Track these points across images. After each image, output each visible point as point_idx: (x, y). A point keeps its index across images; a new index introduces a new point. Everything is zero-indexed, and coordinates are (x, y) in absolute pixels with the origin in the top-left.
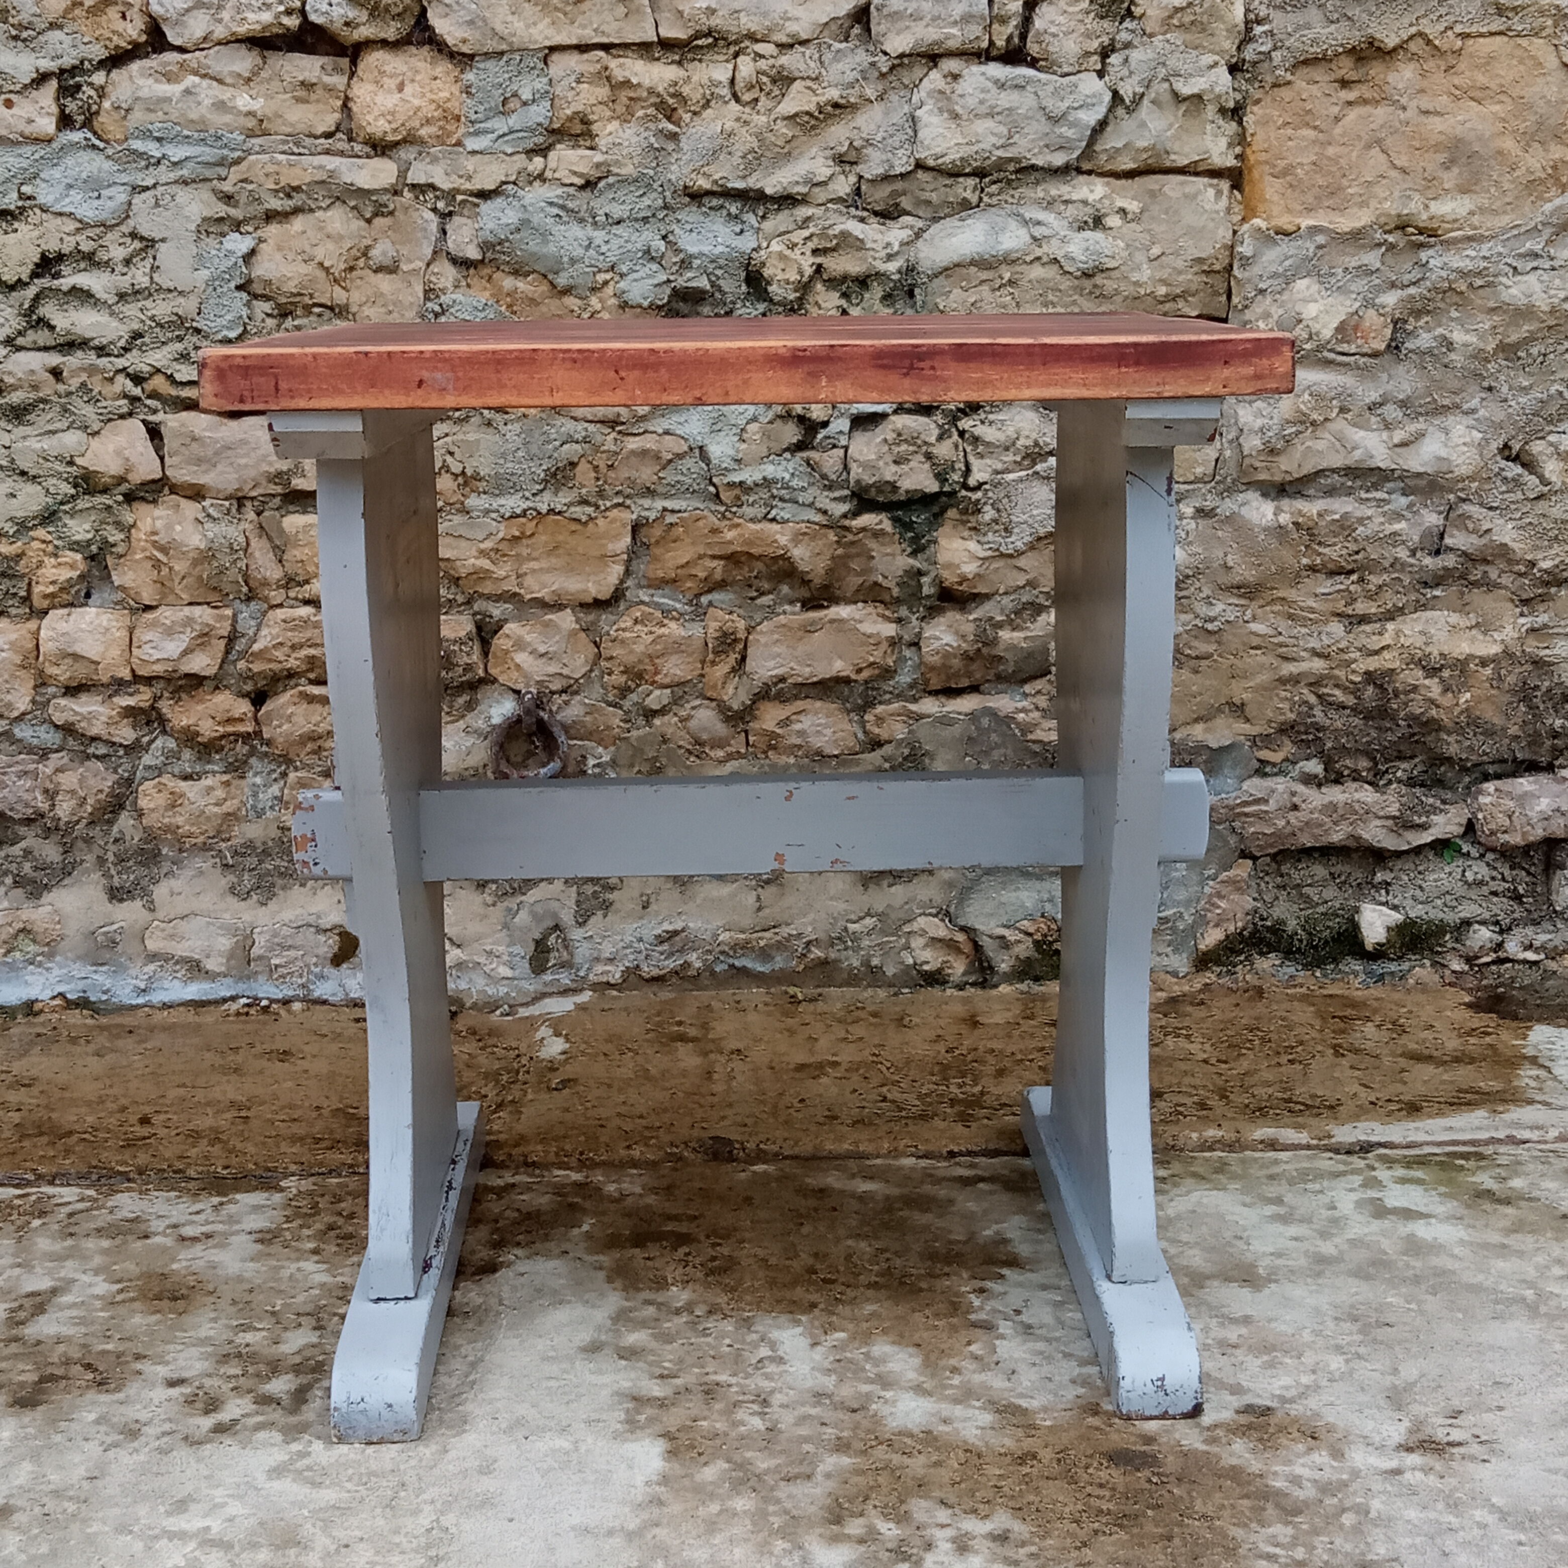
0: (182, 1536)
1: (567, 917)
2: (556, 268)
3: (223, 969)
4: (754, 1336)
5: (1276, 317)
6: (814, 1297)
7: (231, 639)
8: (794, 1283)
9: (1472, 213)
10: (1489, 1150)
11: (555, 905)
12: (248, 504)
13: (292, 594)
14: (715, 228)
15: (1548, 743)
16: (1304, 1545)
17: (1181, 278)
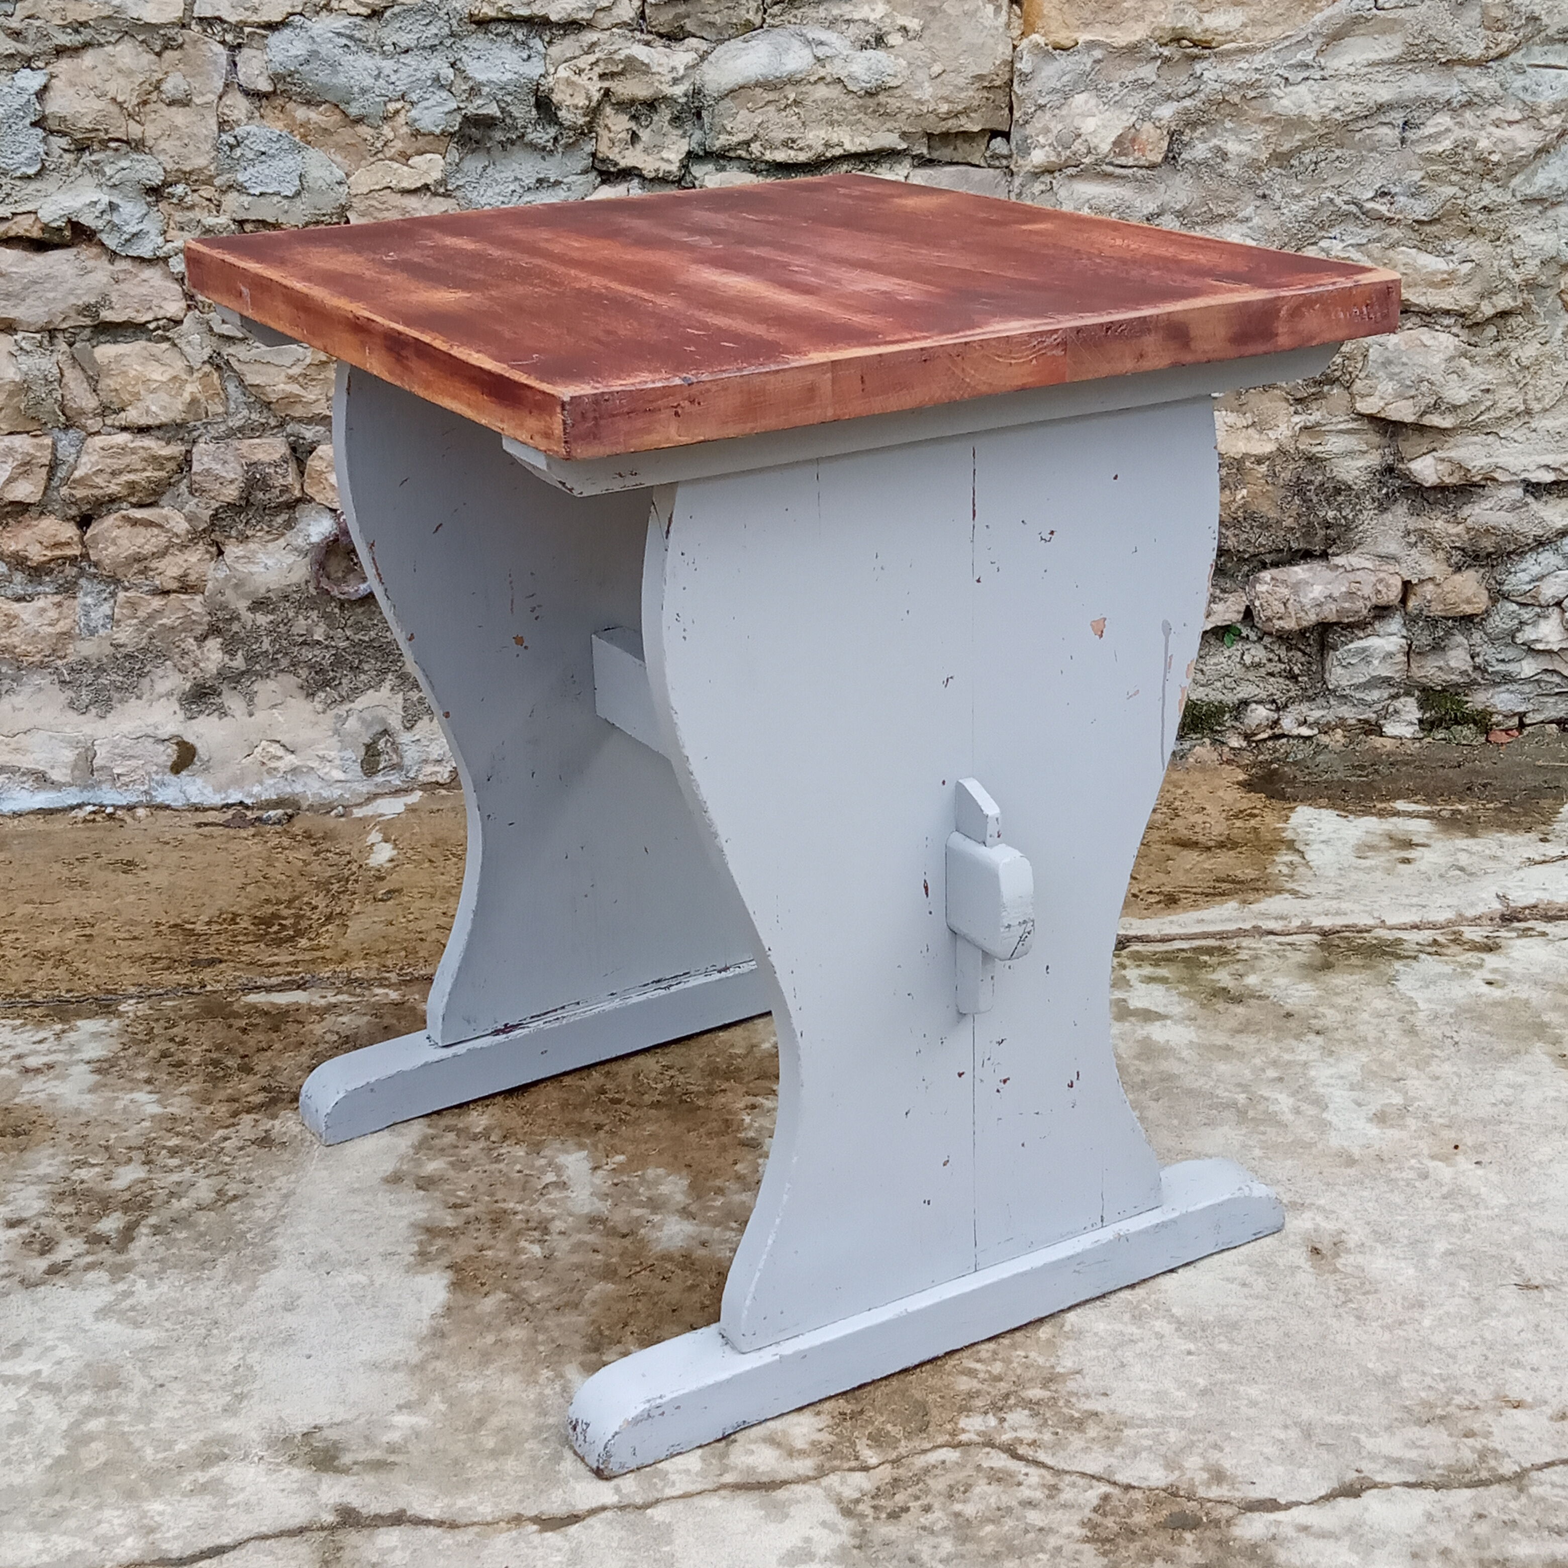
0: (16, 1380)
1: (395, 722)
2: (347, 97)
3: (69, 779)
4: (543, 1162)
5: (1055, 132)
6: (601, 1119)
7: (53, 467)
8: (584, 1105)
9: (1244, 25)
10: (1231, 944)
11: (382, 711)
12: (60, 335)
13: (109, 421)
14: (502, 54)
15: (1321, 533)
16: (1003, 1360)
17: (962, 95)
